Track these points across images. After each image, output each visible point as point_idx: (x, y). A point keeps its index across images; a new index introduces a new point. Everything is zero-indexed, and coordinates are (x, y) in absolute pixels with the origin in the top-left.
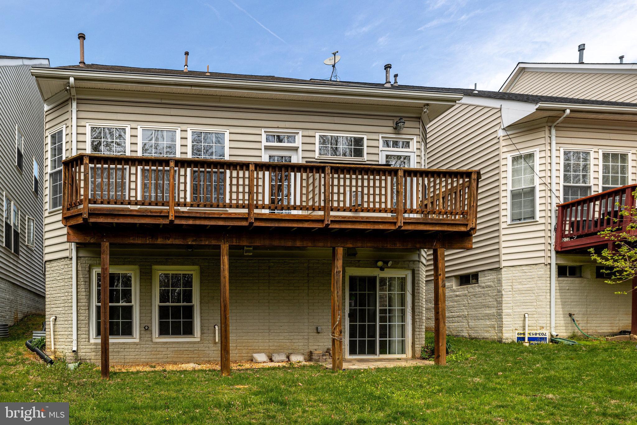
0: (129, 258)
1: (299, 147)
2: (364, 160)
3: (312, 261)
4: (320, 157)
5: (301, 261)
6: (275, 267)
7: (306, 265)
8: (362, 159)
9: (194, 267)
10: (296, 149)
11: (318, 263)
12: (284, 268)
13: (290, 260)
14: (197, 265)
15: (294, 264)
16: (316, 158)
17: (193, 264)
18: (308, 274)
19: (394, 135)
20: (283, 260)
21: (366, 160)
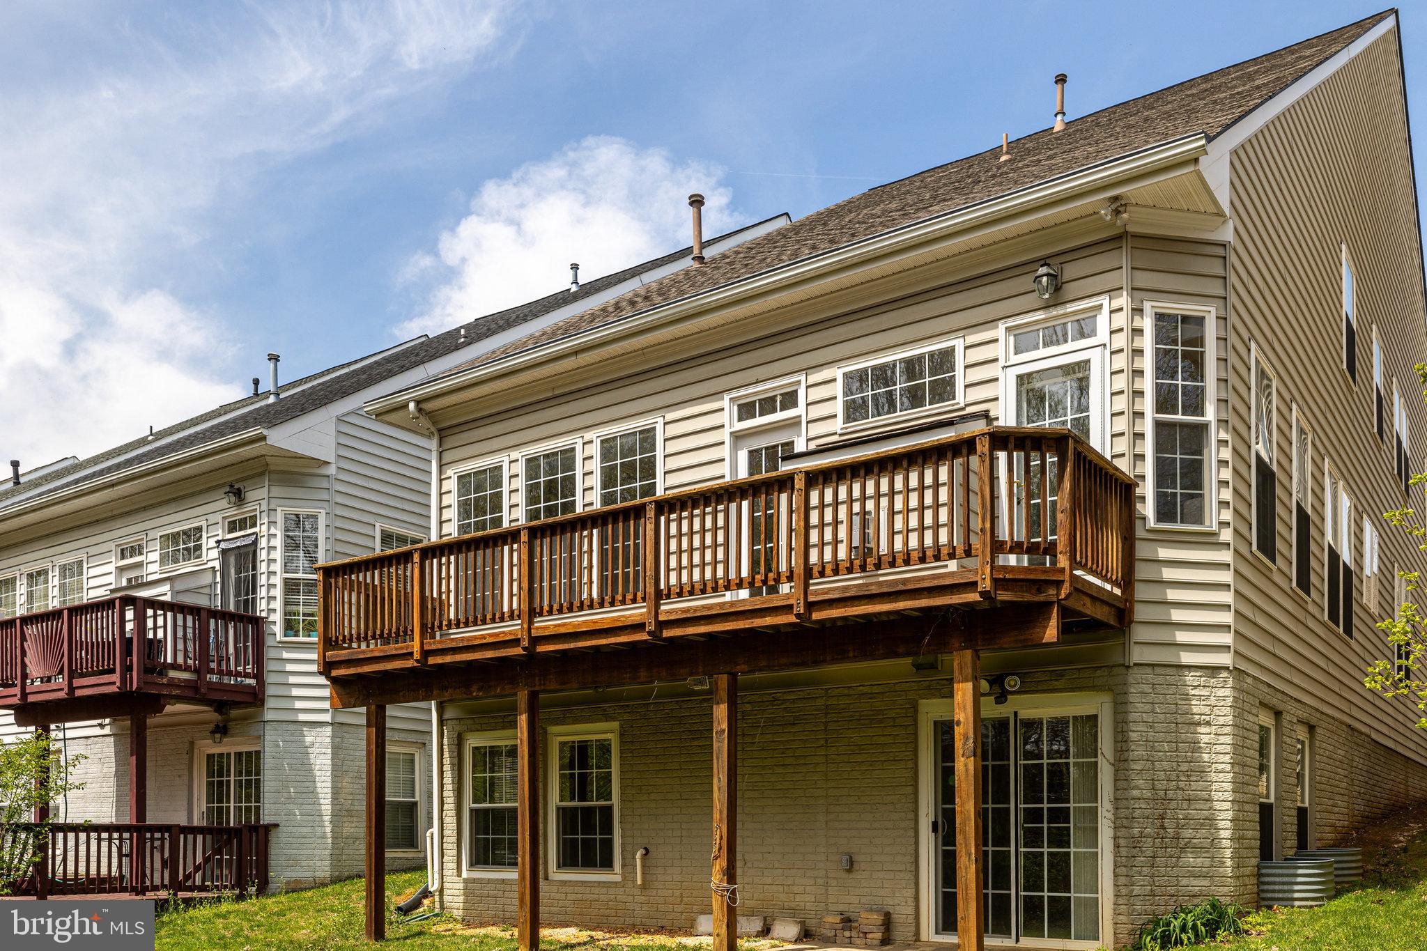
0: (510, 715)
1: (800, 416)
2: (956, 407)
3: (836, 692)
4: (846, 428)
5: (809, 694)
6: (756, 712)
7: (820, 702)
8: (953, 405)
9: (608, 723)
10: (795, 423)
11: (849, 695)
12: (773, 713)
13: (785, 692)
14: (614, 719)
15: (793, 701)
16: (839, 431)
17: (608, 718)
18: (826, 724)
19: (1042, 312)
20: (771, 694)
21: (962, 405)
